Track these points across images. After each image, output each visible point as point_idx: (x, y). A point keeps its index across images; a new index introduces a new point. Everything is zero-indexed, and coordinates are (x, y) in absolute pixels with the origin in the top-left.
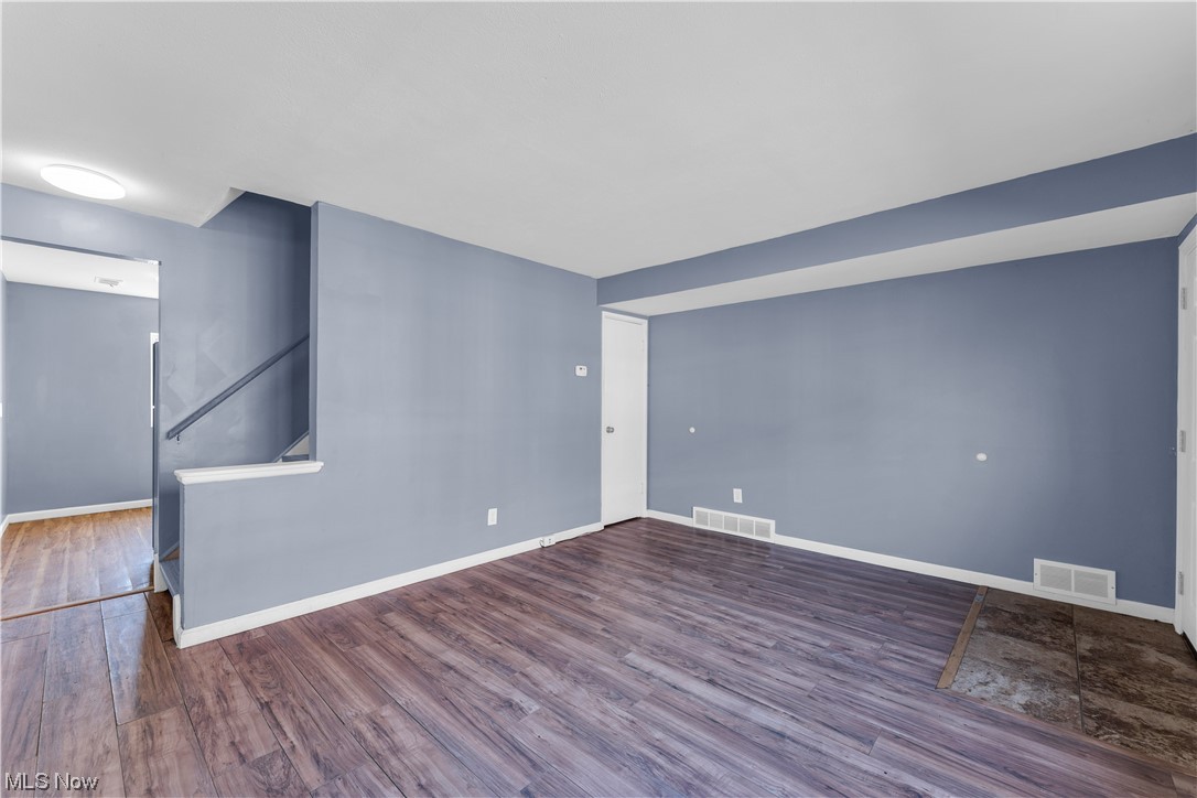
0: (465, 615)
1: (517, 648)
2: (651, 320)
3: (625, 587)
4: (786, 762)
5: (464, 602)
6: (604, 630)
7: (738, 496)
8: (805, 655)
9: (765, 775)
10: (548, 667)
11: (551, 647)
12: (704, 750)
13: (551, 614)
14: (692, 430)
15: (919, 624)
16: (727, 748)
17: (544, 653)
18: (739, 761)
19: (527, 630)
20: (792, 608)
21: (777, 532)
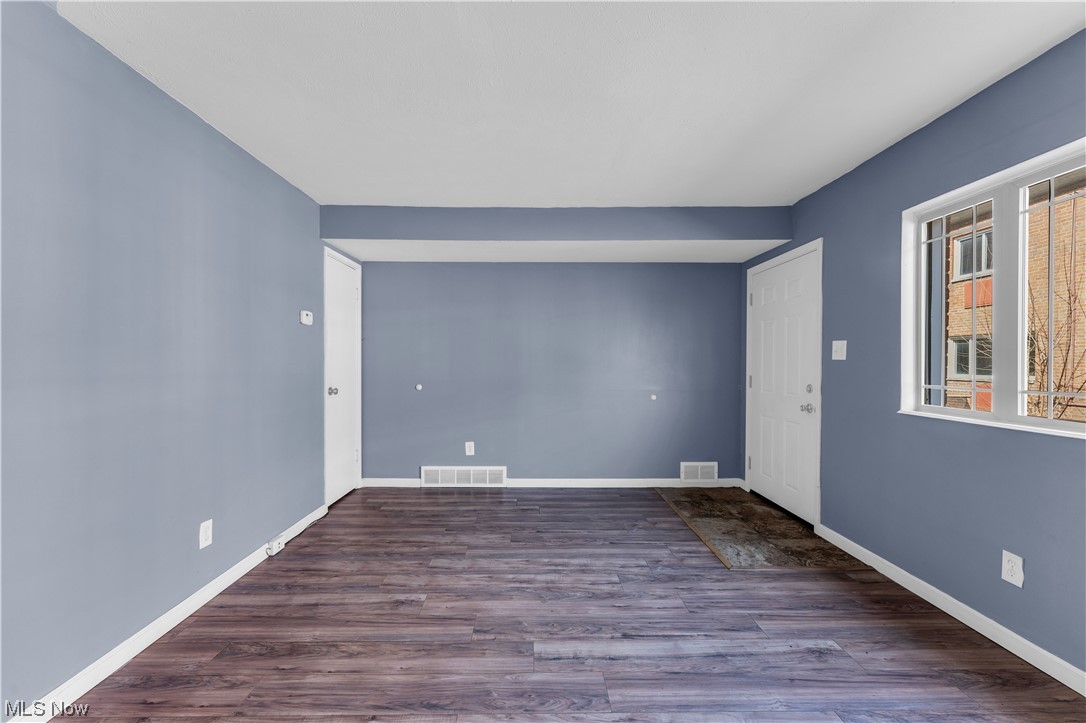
0: (262, 705)
1: (407, 712)
2: (365, 265)
3: (436, 573)
4: (750, 677)
5: (233, 686)
6: (476, 631)
7: (470, 448)
8: (645, 578)
9: (758, 698)
10: (477, 713)
11: (445, 683)
12: (705, 706)
13: (396, 642)
14: (419, 387)
15: (664, 526)
16: (714, 692)
17: (447, 697)
18: (734, 698)
19: (389, 678)
20: (590, 541)
21: (509, 476)
